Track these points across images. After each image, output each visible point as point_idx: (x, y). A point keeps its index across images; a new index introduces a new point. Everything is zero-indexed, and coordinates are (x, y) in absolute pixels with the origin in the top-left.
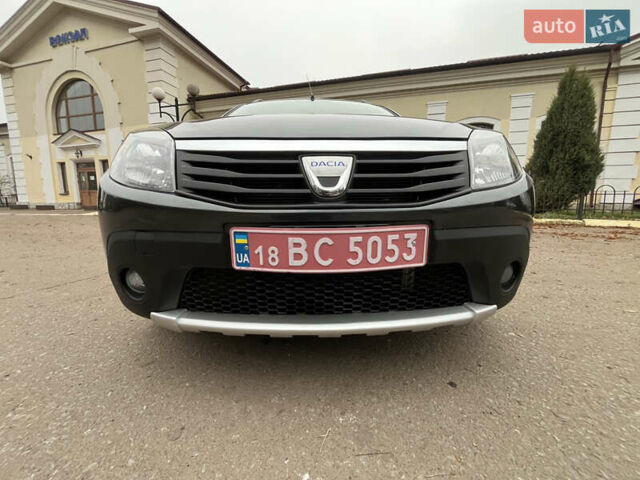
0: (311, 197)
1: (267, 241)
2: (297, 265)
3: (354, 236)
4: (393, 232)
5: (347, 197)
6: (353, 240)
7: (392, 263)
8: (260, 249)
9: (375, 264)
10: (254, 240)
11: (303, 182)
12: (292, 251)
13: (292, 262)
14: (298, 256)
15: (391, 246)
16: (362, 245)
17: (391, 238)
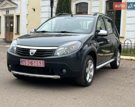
1: (24, 61)
3: (33, 61)
4: (39, 61)
6: (33, 62)
7: (39, 66)
9: (36, 65)
15: (38, 63)
16: (34, 62)
17: (38, 62)
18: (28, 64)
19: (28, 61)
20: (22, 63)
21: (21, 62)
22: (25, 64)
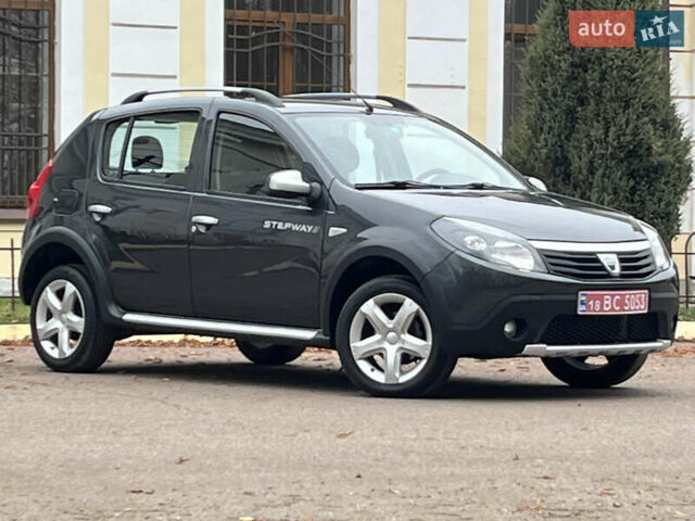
0: (609, 276)
1: (595, 298)
2: (607, 311)
3: (627, 295)
4: (637, 294)
5: (622, 276)
6: (626, 297)
7: (638, 310)
8: (591, 303)
9: (633, 310)
10: (590, 298)
11: (602, 268)
12: (606, 302)
13: (605, 309)
14: (607, 305)
15: (637, 301)
16: (629, 299)
17: (637, 296)
18: (613, 310)
19: (613, 296)
20: (584, 308)
21: (583, 303)
22: (602, 310)
